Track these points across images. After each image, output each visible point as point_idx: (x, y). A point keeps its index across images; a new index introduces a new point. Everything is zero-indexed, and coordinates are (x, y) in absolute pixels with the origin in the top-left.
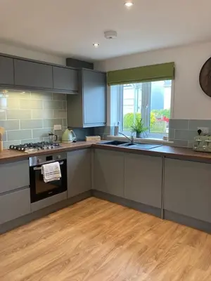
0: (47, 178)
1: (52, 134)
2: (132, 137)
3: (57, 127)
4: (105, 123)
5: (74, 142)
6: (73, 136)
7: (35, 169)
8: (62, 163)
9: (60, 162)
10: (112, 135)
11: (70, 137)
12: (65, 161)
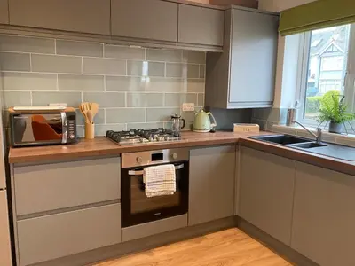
0: (152, 190)
1: (176, 118)
2: (319, 130)
3: (188, 107)
4: (272, 103)
5: (212, 131)
6: (212, 122)
7: (131, 173)
8: (180, 167)
9: (176, 164)
10: (283, 124)
11: (206, 123)
12: (186, 164)
